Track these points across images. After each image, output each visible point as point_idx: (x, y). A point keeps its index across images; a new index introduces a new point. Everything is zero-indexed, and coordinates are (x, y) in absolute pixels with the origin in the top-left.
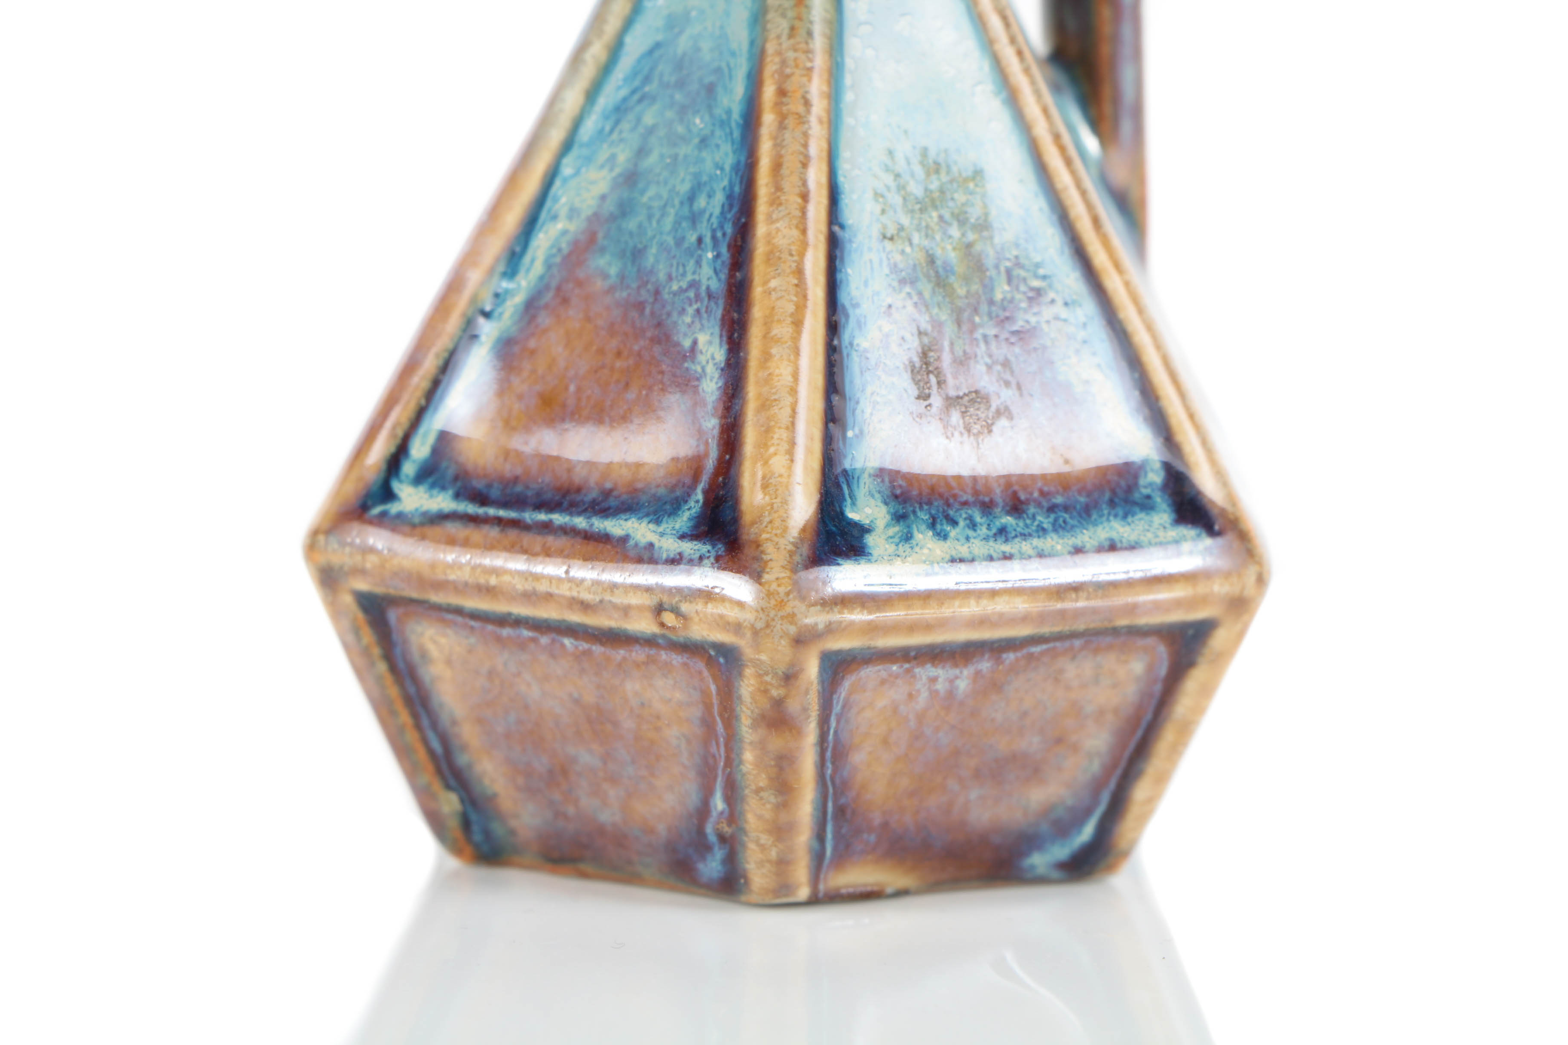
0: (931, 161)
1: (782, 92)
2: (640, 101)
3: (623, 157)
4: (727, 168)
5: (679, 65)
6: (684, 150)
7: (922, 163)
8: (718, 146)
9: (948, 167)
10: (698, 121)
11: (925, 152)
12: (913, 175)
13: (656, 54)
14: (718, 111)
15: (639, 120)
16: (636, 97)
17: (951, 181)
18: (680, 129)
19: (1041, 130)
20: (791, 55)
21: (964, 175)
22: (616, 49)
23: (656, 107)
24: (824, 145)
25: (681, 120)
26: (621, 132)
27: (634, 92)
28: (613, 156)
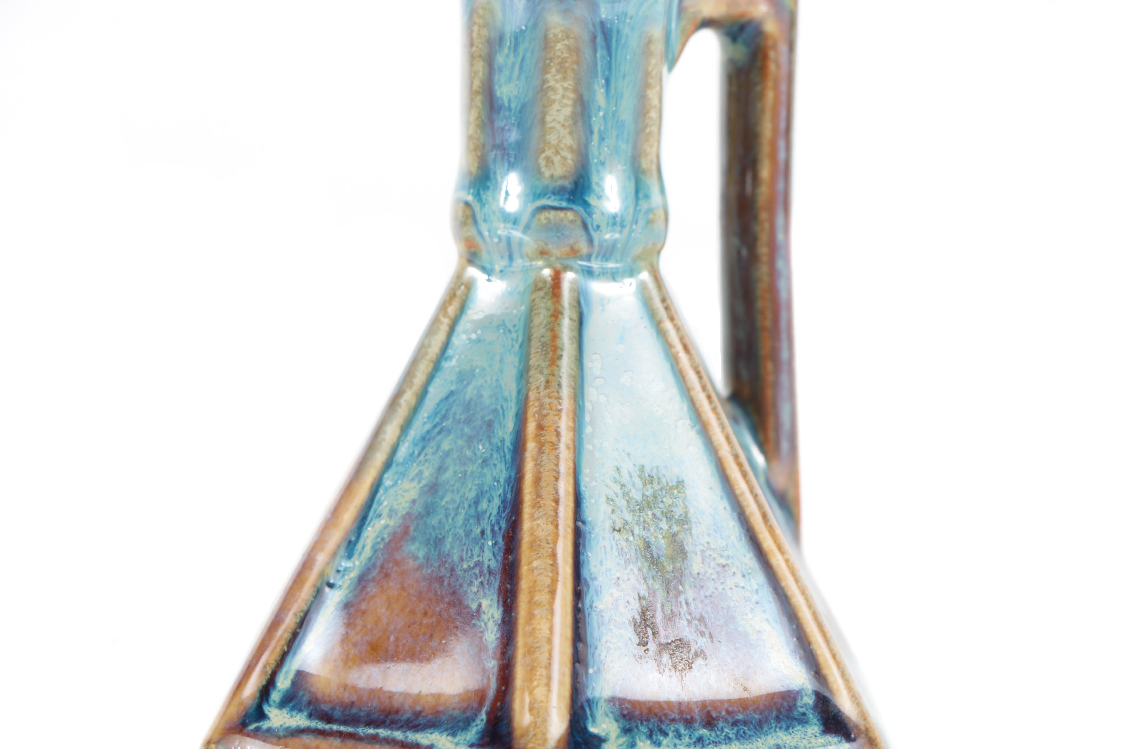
0: (646, 475)
1: (540, 427)
2: (439, 433)
3: (428, 473)
4: (502, 481)
5: (467, 407)
6: (471, 468)
7: (640, 476)
8: (495, 465)
9: (659, 478)
10: (481, 447)
11: (642, 468)
12: (634, 485)
13: (451, 400)
14: (495, 440)
15: (439, 446)
16: (436, 430)
17: (661, 489)
18: (468, 453)
19: (725, 452)
20: (547, 400)
21: (670, 484)
22: (422, 395)
23: (451, 437)
24: (571, 465)
25: (469, 447)
26: (426, 455)
27: (435, 426)
28: (421, 472)
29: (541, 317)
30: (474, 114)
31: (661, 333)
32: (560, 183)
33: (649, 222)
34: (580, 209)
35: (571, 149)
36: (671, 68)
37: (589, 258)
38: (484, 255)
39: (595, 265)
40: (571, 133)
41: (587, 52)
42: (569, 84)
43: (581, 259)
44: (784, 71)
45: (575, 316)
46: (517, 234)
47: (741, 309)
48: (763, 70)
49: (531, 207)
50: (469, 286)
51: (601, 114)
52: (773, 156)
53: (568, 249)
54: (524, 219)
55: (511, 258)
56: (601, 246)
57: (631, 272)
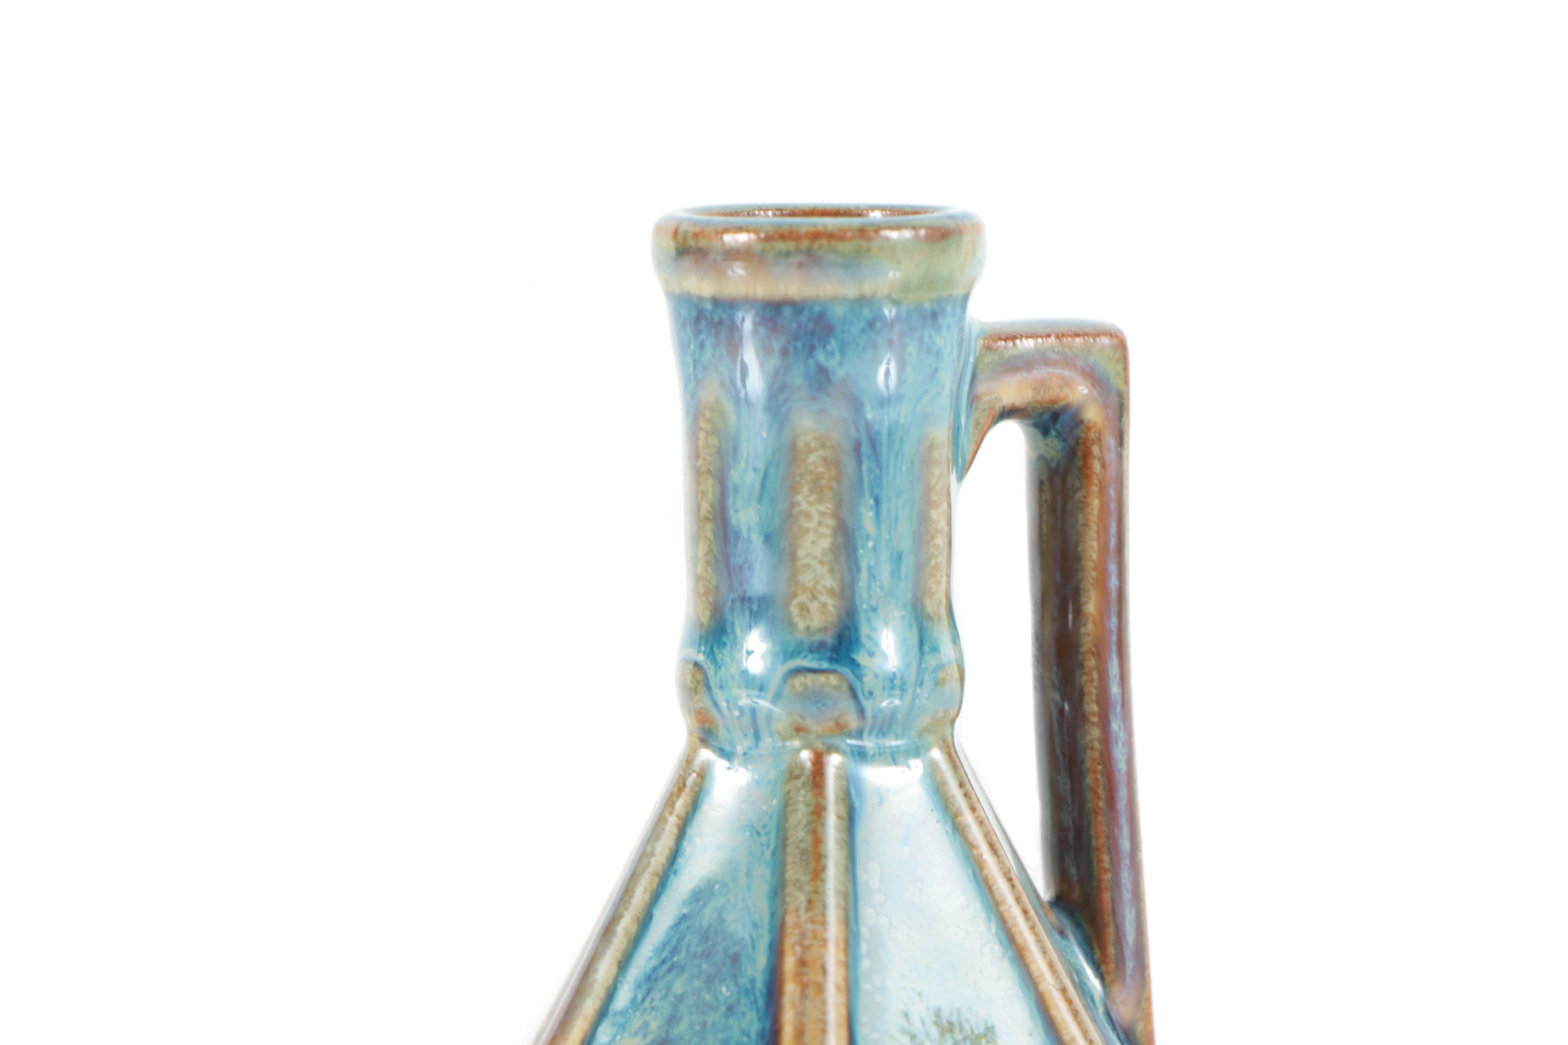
0: (944, 1021)
1: (802, 963)
2: (669, 970)
3: (655, 1024)
4: (753, 1034)
5: (705, 935)
6: (713, 1018)
7: (936, 1023)
8: (743, 1014)
9: (961, 1025)
10: (724, 990)
11: (938, 1013)
12: (928, 1035)
13: (683, 926)
14: (743, 981)
15: (669, 989)
16: (665, 967)
17: (965, 1039)
18: (708, 998)
19: (1049, 984)
20: (809, 927)
21: (976, 1032)
22: (645, 921)
23: (685, 975)
24: (843, 1012)
25: (709, 990)
26: (653, 1000)
27: (663, 962)
28: (646, 1024)
29: (800, 814)
30: (702, 548)
31: (958, 829)
32: (818, 637)
33: (939, 683)
34: (846, 671)
35: (831, 592)
36: (960, 478)
37: (859, 734)
38: (722, 733)
39: (869, 743)
40: (831, 571)
41: (849, 465)
42: (827, 507)
43: (850, 735)
44: (1112, 471)
45: (843, 812)
46: (764, 704)
47: (1065, 786)
48: (1084, 471)
49: (781, 670)
50: (704, 774)
51: (870, 544)
52: (1102, 584)
53: (831, 724)
54: (774, 684)
55: (757, 736)
56: (875, 717)
57: (917, 751)
